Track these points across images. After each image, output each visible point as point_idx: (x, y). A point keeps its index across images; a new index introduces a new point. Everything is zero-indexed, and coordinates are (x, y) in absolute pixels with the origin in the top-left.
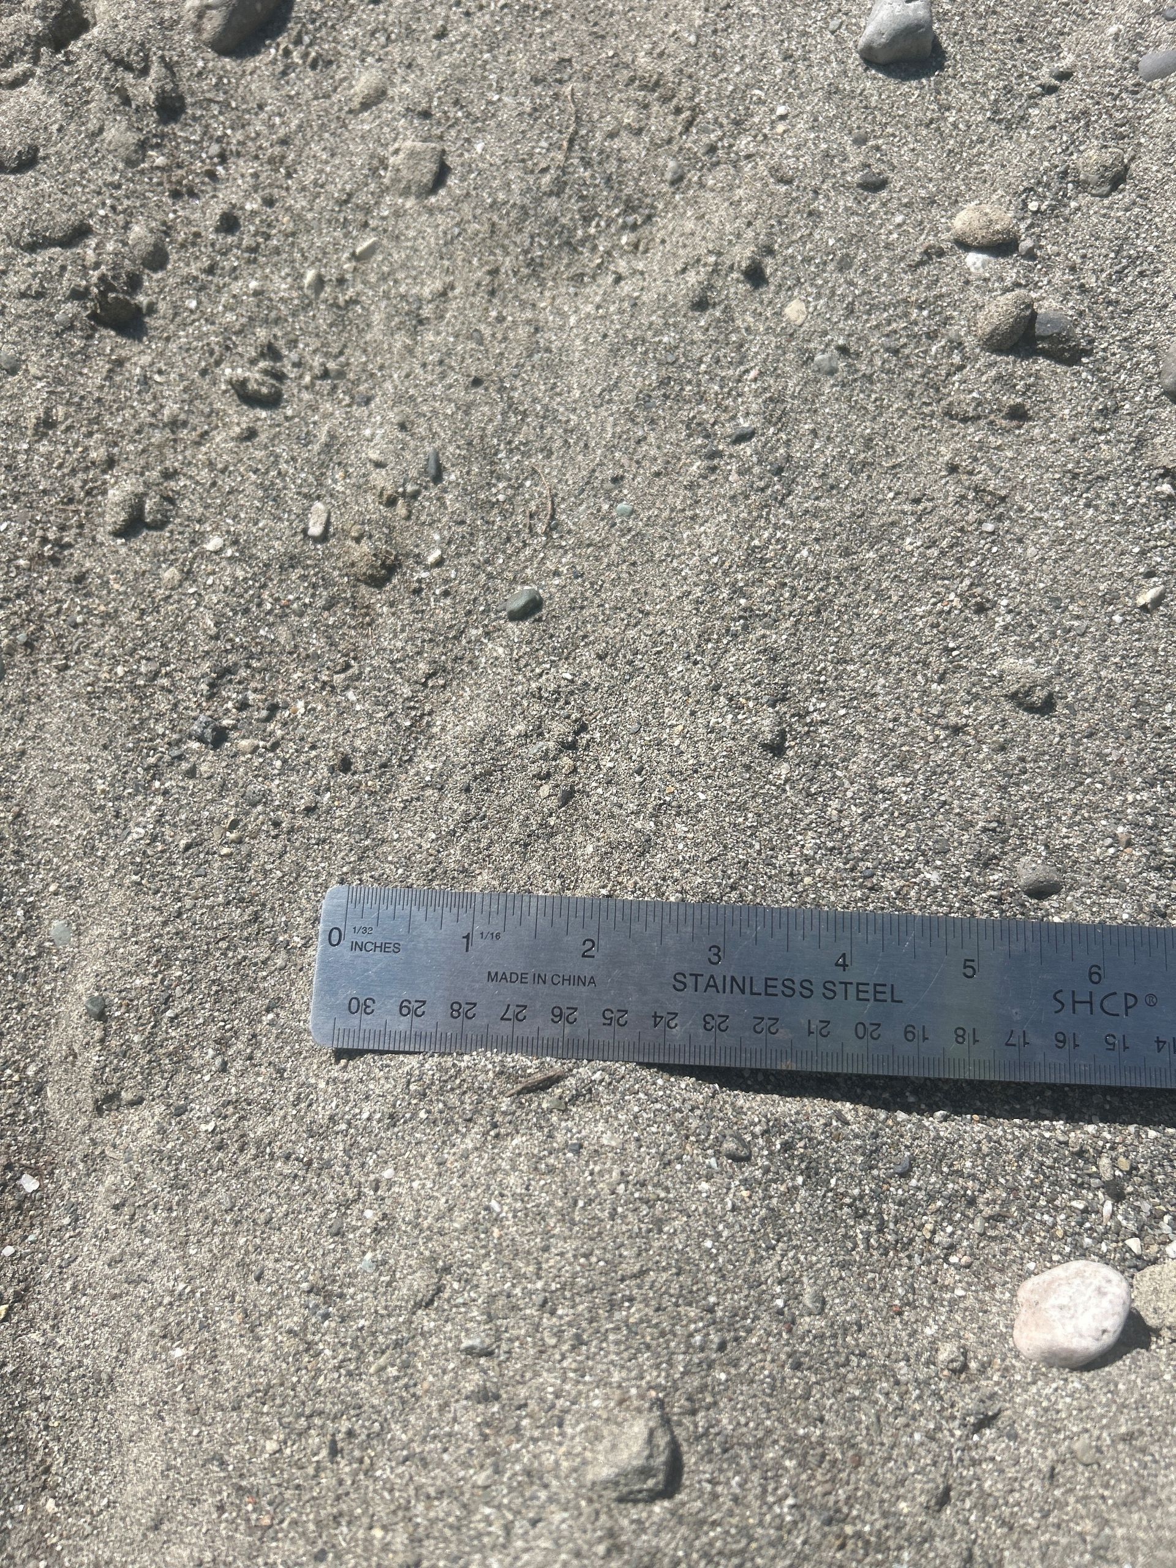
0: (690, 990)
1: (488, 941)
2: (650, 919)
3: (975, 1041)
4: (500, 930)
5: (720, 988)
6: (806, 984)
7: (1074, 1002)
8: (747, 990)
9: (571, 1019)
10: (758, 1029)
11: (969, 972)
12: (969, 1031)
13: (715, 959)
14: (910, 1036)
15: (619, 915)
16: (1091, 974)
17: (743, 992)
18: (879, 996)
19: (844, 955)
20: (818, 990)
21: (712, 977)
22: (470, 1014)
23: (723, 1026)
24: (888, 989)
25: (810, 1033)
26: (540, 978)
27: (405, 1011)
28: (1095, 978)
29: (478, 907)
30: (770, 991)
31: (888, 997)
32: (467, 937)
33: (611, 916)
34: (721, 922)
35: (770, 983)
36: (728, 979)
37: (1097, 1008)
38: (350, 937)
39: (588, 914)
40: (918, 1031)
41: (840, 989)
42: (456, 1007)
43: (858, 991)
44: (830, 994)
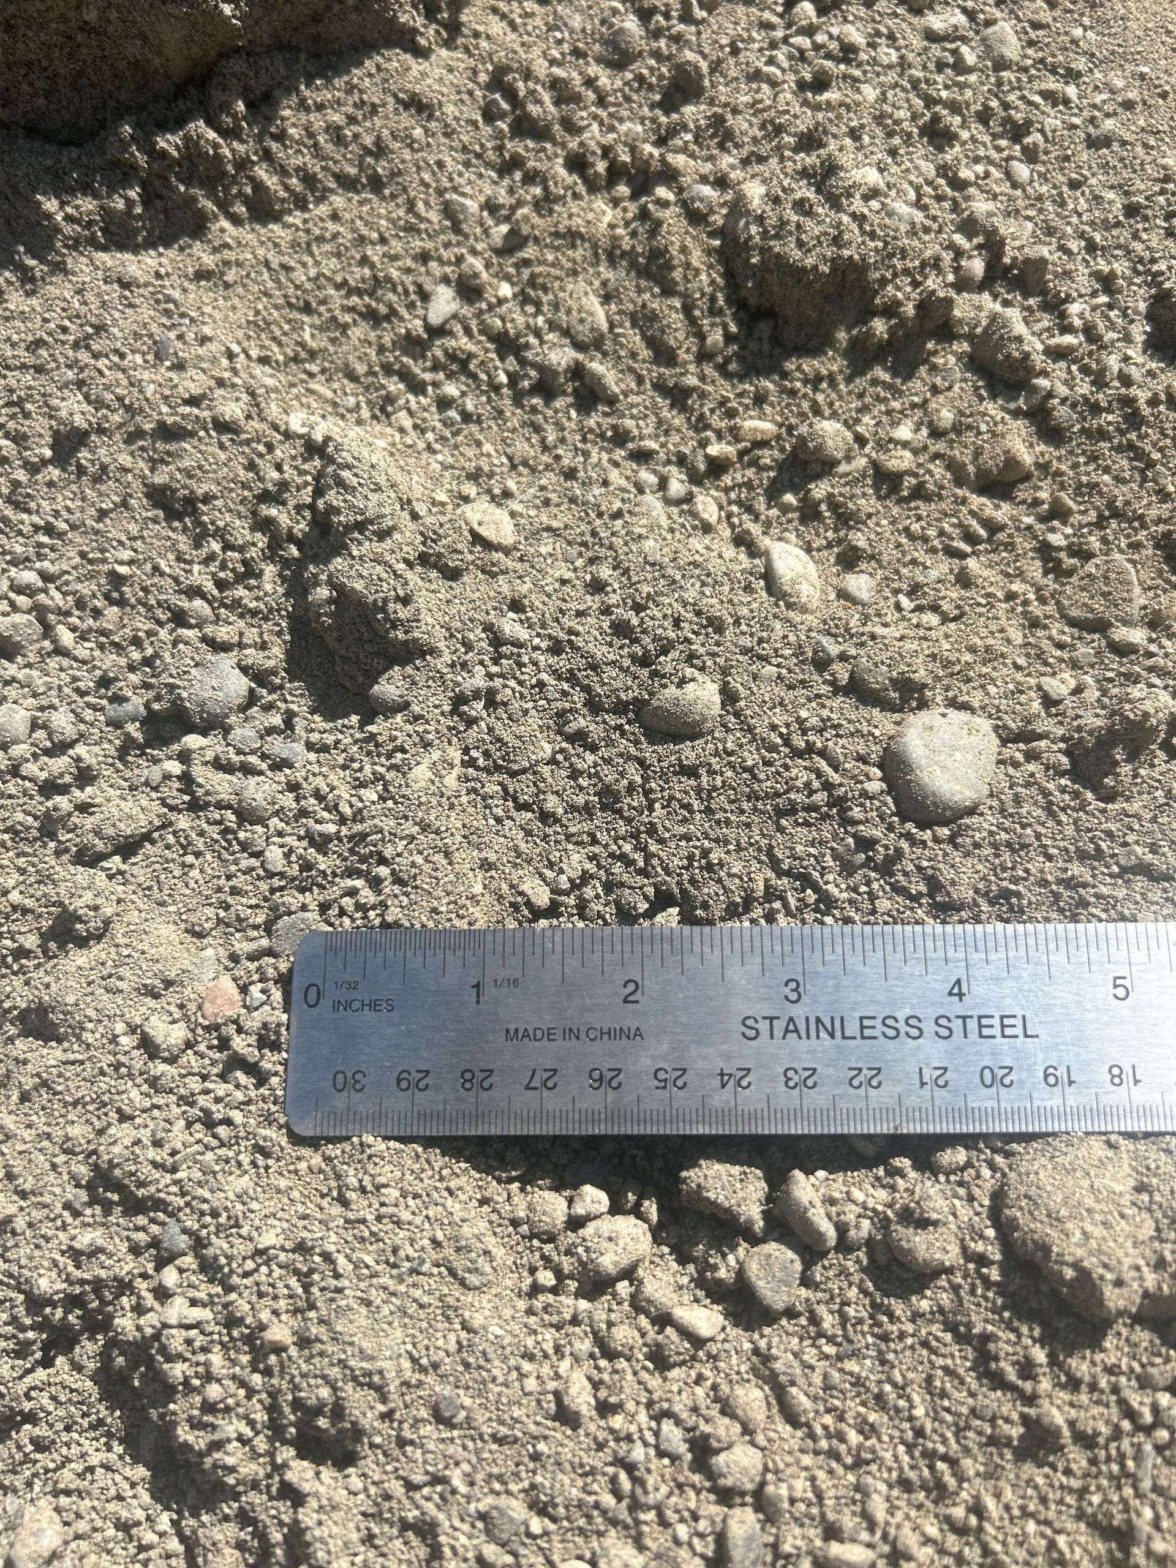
3: (1136, 1082)
5: (803, 1033)
8: (838, 1034)
9: (614, 1084)
10: (856, 1083)
12: (1127, 1068)
15: (667, 946)
18: (1008, 1031)
20: (929, 1027)
22: (486, 1084)
23: (810, 1083)
24: (1018, 1022)
25: (923, 1084)
27: (404, 1085)
29: (489, 946)
30: (867, 1032)
31: (1019, 1031)
35: (866, 1023)
36: (812, 1021)
38: (332, 994)
40: (1061, 1072)
41: (957, 1025)
43: (980, 1026)
44: (944, 1032)
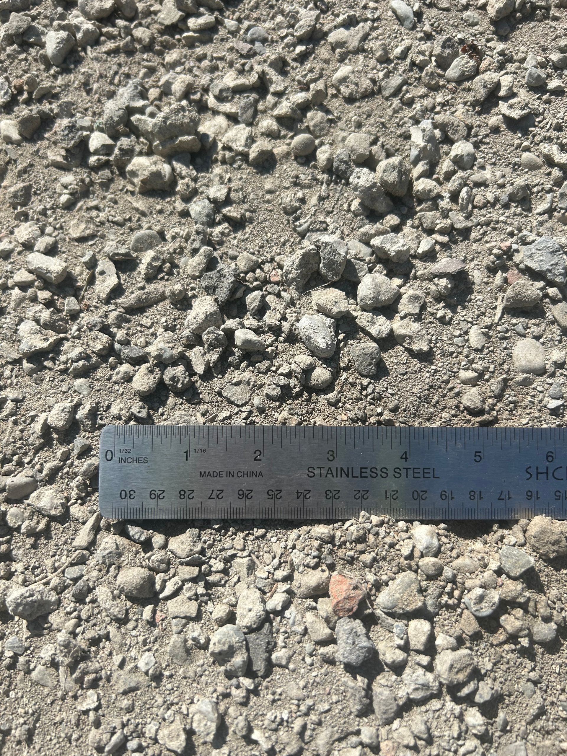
0: (317, 477)
1: (199, 454)
2: (293, 436)
4: (206, 447)
6: (384, 470)
7: (538, 473)
11: (478, 459)
13: (331, 458)
14: (444, 497)
16: (547, 457)
17: (348, 476)
19: (406, 453)
21: (330, 468)
26: (230, 474)
28: (550, 459)
32: (186, 452)
33: (270, 435)
34: (334, 436)
37: (550, 475)
39: (256, 435)
42: (182, 493)
